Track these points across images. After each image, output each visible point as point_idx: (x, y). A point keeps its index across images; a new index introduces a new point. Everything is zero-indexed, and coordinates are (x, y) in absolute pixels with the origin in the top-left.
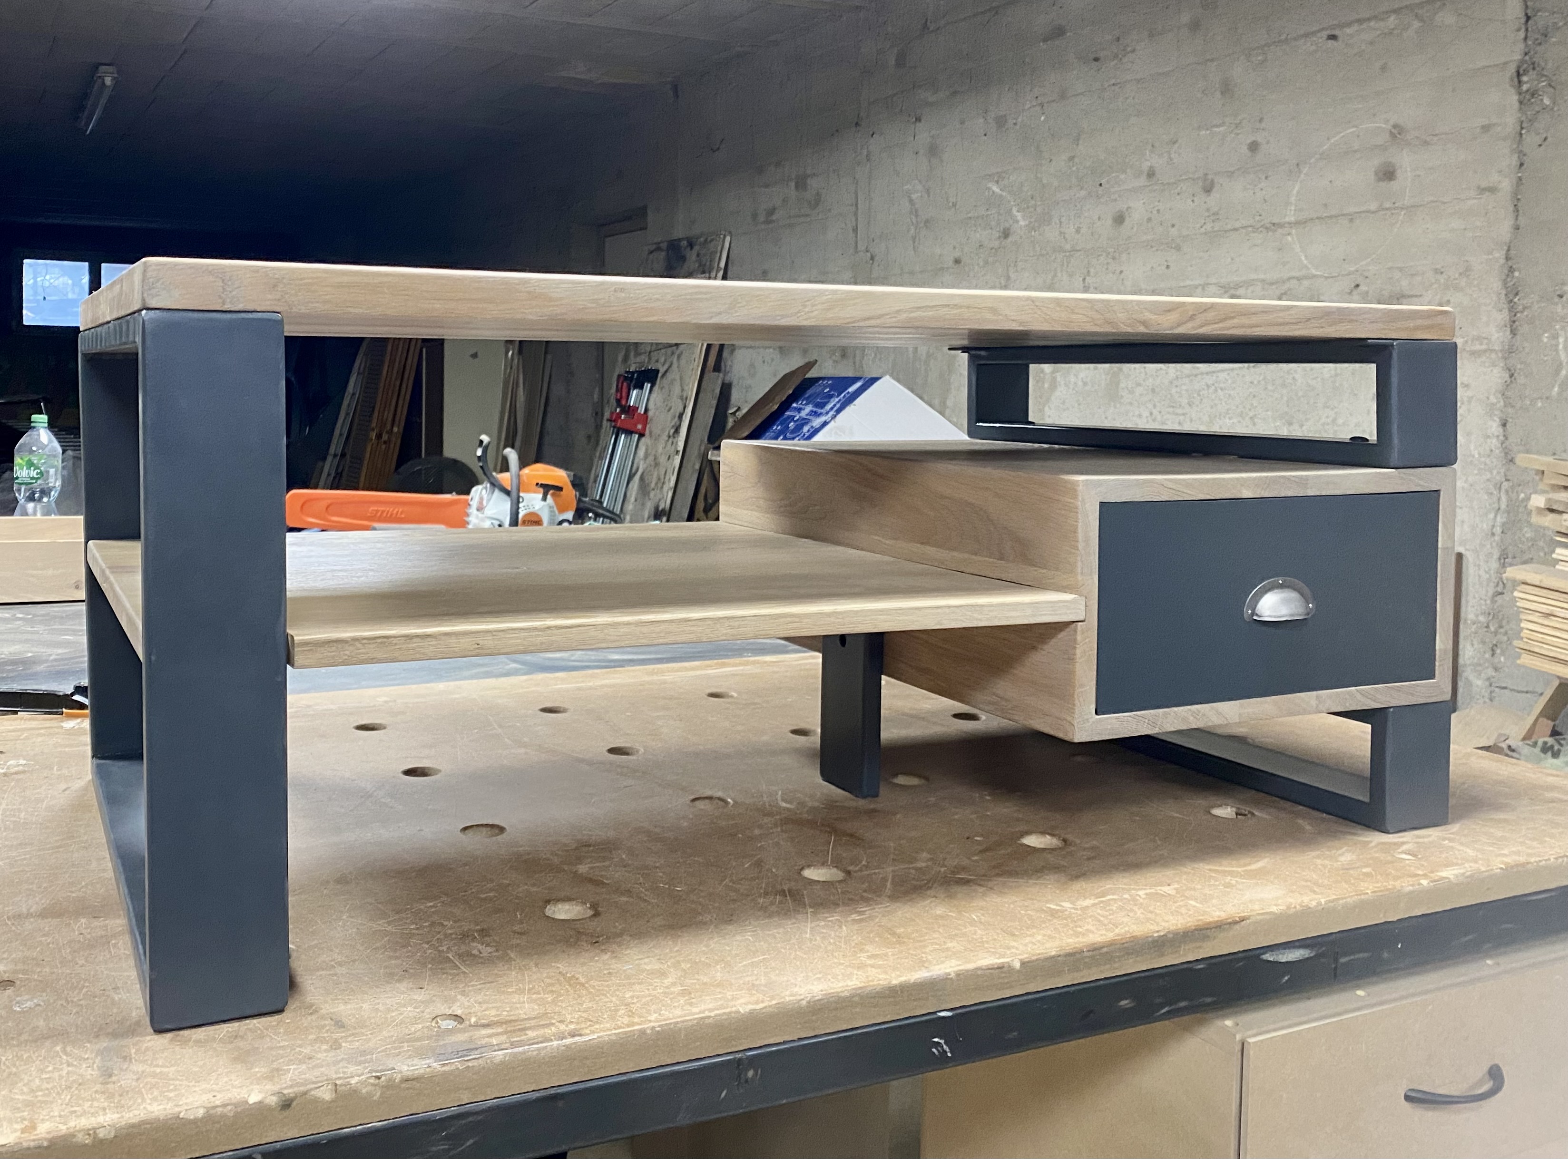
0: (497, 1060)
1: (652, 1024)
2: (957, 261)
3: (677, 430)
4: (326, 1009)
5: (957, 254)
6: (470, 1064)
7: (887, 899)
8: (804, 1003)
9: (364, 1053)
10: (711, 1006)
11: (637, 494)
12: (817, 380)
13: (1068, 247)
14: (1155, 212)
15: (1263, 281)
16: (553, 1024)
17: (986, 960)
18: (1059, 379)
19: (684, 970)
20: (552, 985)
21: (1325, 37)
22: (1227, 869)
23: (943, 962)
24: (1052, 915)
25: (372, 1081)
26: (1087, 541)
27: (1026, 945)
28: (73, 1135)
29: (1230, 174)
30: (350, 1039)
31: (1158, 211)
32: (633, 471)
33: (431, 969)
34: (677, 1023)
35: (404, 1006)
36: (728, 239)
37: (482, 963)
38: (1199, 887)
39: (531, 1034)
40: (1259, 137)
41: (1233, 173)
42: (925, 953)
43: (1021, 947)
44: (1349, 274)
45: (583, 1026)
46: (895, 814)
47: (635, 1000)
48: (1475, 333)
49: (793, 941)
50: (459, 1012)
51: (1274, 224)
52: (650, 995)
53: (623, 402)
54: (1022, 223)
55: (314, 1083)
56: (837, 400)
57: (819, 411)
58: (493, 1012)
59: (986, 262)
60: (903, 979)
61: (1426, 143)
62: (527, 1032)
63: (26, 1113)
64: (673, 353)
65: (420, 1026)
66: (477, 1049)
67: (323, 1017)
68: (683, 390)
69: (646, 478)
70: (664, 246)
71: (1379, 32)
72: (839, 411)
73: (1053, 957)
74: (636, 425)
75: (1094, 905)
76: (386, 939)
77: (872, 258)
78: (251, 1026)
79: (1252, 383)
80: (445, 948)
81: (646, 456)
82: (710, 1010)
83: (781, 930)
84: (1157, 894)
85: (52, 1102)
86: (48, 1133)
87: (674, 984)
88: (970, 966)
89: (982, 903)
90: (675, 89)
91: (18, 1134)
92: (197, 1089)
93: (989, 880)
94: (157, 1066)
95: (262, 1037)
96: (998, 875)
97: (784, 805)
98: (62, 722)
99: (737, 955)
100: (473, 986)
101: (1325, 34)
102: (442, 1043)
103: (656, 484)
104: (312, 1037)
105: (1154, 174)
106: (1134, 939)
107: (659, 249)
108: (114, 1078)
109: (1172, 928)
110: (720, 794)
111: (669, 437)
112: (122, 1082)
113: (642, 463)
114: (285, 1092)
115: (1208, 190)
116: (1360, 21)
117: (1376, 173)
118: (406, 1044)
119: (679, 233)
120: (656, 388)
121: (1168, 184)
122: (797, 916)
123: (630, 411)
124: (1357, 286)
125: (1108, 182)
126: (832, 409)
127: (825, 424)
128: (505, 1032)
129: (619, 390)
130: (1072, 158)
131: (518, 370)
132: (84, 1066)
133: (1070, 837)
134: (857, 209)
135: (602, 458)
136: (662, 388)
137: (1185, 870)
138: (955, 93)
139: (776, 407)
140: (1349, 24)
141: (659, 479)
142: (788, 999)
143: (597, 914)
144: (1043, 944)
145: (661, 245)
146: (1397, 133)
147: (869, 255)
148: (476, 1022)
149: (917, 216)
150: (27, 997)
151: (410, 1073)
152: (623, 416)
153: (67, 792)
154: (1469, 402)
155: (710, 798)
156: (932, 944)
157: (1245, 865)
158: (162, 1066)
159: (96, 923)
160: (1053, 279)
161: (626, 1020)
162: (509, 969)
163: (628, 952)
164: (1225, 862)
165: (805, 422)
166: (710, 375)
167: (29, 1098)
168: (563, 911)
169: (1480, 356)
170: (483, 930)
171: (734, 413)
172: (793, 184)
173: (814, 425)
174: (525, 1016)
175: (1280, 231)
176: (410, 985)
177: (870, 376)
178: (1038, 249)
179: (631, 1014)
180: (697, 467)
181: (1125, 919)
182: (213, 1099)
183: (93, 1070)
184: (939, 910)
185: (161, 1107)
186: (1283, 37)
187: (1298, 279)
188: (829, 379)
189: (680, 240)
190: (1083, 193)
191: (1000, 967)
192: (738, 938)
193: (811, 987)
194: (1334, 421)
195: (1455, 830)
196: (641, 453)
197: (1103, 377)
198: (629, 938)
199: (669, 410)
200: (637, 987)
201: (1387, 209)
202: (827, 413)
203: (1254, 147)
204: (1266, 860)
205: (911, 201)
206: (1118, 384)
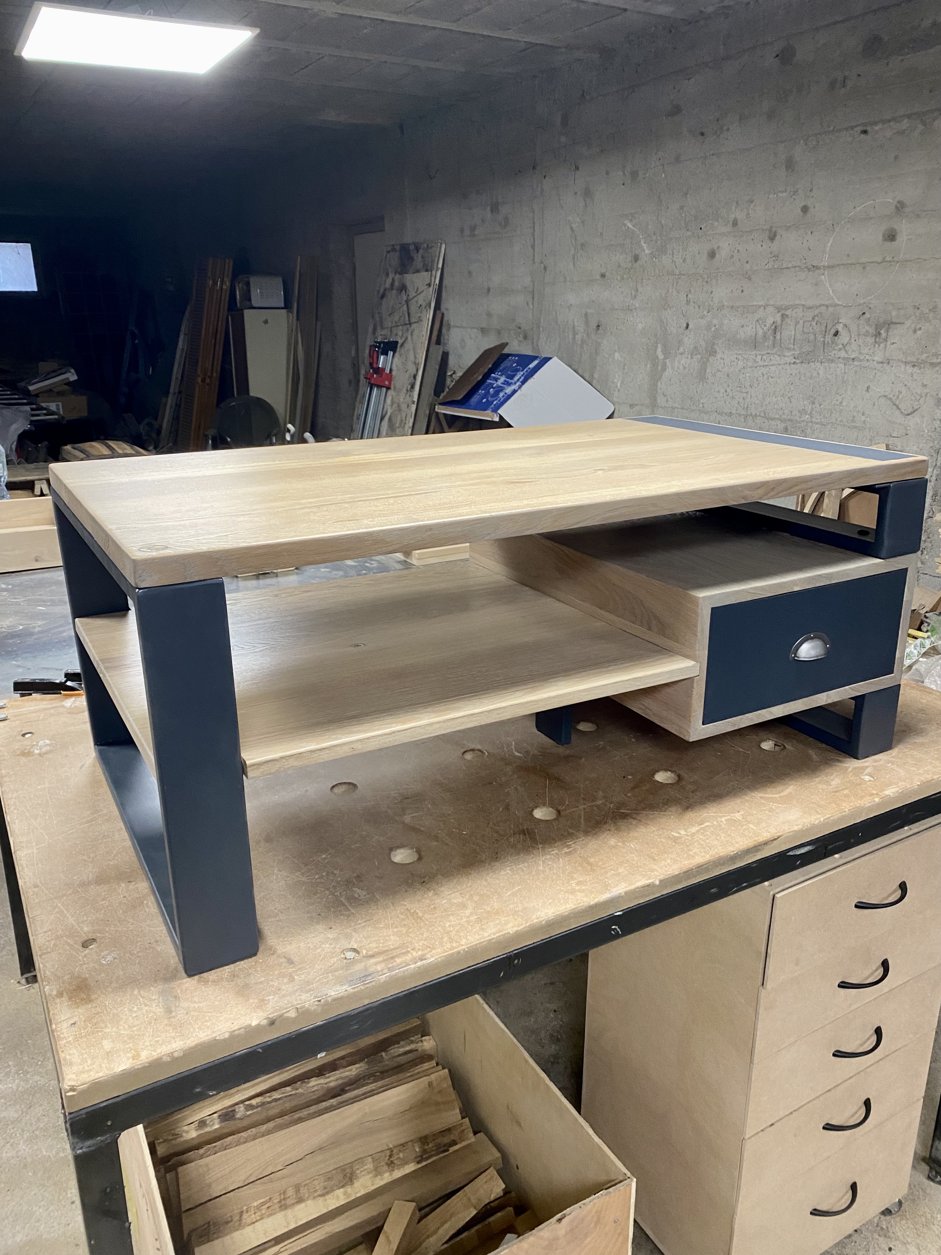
0: (382, 981)
1: (463, 947)
2: (603, 276)
3: (413, 387)
4: (280, 950)
5: (603, 271)
6: (368, 986)
7: (582, 833)
8: (544, 922)
9: (308, 983)
10: (494, 930)
11: (387, 430)
12: (508, 355)
13: (677, 272)
14: (736, 251)
15: (803, 305)
16: (408, 952)
17: (642, 882)
18: (668, 364)
19: (476, 902)
20: (404, 920)
21: (859, 132)
22: (771, 796)
23: (617, 885)
24: (675, 842)
25: (316, 1003)
26: (703, 631)
27: (661, 868)
28: (161, 1058)
29: (788, 228)
30: (298, 972)
31: (738, 251)
32: (384, 412)
33: (334, 912)
34: (476, 945)
35: (323, 943)
36: (443, 246)
37: (362, 904)
38: (755, 812)
39: (398, 960)
40: (809, 203)
41: (790, 227)
42: (606, 878)
43: (659, 870)
44: (859, 305)
45: (426, 952)
46: (581, 758)
47: (451, 929)
48: (934, 351)
49: (534, 873)
50: (355, 946)
51: (814, 266)
52: (460, 924)
53: (375, 366)
54: (647, 252)
55: (286, 1009)
56: (522, 373)
57: (510, 381)
58: (374, 945)
59: (622, 278)
60: (596, 900)
61: (918, 216)
62: (396, 960)
63: (131, 1045)
64: (407, 330)
65: (335, 959)
66: (370, 975)
67: (279, 956)
68: (415, 358)
69: (393, 418)
70: (398, 248)
71: (895, 131)
72: (523, 383)
73: (677, 875)
74: (384, 381)
75: (698, 831)
76: (303, 888)
77: (545, 268)
78: (241, 967)
79: (791, 374)
80: (338, 894)
81: (392, 405)
82: (494, 934)
83: (526, 865)
84: (732, 819)
85: (144, 1035)
86: (147, 1058)
87: (471, 914)
88: (633, 887)
89: (636, 834)
90: (401, 128)
91: (131, 1061)
92: (222, 1018)
93: (637, 814)
94: (195, 1002)
95: (249, 975)
96: (644, 809)
97: (517, 754)
98: (62, 701)
99: (504, 887)
100: (360, 924)
101: (860, 128)
102: (350, 972)
103: (400, 424)
104: (277, 972)
105: (737, 224)
106: (720, 858)
107: (394, 250)
108: (174, 1014)
109: (741, 848)
110: (479, 747)
111: (407, 391)
112: (179, 1016)
113: (389, 407)
114: (270, 1016)
115: (772, 238)
116: (883, 122)
117: (883, 236)
118: (330, 974)
119: (408, 239)
120: (397, 354)
121: (746, 232)
122: (534, 851)
123: (378, 371)
124: (864, 313)
125: (706, 227)
126: (518, 380)
127: (514, 392)
128: (384, 961)
129: (371, 356)
130: (682, 208)
131: (297, 333)
132: (154, 1005)
133: (682, 773)
134: (534, 230)
135: (362, 403)
136: (401, 355)
137: (747, 798)
138: (602, 151)
139: (481, 377)
140: (876, 124)
141: (402, 420)
142: (535, 921)
143: (420, 859)
144: (671, 866)
145: (396, 247)
146: (900, 207)
147: (542, 265)
148: (366, 954)
149: (576, 239)
150: (106, 952)
151: (336, 996)
152: (375, 376)
153: (83, 769)
154: (926, 396)
155: (473, 750)
156: (611, 870)
157: (780, 793)
158: (198, 1002)
159: (131, 886)
160: (666, 294)
161: (448, 946)
162: (377, 908)
163: (443, 889)
164: (769, 790)
165: (500, 389)
166: (433, 347)
167: (128, 1032)
168: (401, 856)
169: (935, 367)
170: (358, 876)
171: (451, 376)
172: (489, 208)
173: (507, 392)
174: (392, 947)
175: (817, 271)
176: (325, 927)
177: (544, 356)
178: (657, 271)
179: (451, 940)
180: (428, 412)
181: (716, 843)
182: (232, 1026)
183: (160, 1008)
184: (612, 842)
185: (205, 1034)
186: (831, 128)
187: (827, 306)
188: (515, 355)
189: (409, 244)
190: (689, 233)
191: (648, 886)
192: (502, 873)
193: (547, 911)
194: (841, 403)
195: (894, 754)
196: (389, 401)
197: (696, 364)
198: (442, 877)
199: (406, 372)
200: (451, 918)
201: (887, 261)
202: (515, 383)
203: (805, 209)
204: (792, 787)
205: (572, 229)
206: (705, 370)
